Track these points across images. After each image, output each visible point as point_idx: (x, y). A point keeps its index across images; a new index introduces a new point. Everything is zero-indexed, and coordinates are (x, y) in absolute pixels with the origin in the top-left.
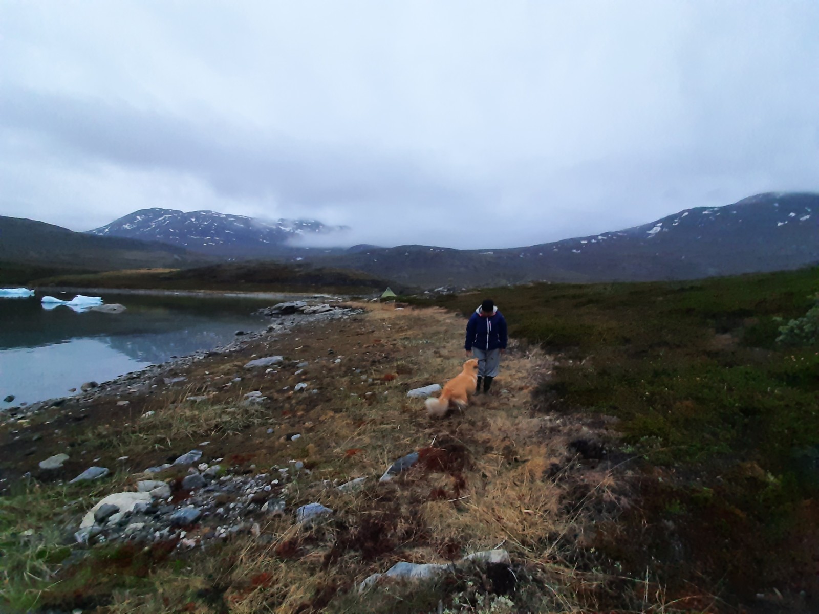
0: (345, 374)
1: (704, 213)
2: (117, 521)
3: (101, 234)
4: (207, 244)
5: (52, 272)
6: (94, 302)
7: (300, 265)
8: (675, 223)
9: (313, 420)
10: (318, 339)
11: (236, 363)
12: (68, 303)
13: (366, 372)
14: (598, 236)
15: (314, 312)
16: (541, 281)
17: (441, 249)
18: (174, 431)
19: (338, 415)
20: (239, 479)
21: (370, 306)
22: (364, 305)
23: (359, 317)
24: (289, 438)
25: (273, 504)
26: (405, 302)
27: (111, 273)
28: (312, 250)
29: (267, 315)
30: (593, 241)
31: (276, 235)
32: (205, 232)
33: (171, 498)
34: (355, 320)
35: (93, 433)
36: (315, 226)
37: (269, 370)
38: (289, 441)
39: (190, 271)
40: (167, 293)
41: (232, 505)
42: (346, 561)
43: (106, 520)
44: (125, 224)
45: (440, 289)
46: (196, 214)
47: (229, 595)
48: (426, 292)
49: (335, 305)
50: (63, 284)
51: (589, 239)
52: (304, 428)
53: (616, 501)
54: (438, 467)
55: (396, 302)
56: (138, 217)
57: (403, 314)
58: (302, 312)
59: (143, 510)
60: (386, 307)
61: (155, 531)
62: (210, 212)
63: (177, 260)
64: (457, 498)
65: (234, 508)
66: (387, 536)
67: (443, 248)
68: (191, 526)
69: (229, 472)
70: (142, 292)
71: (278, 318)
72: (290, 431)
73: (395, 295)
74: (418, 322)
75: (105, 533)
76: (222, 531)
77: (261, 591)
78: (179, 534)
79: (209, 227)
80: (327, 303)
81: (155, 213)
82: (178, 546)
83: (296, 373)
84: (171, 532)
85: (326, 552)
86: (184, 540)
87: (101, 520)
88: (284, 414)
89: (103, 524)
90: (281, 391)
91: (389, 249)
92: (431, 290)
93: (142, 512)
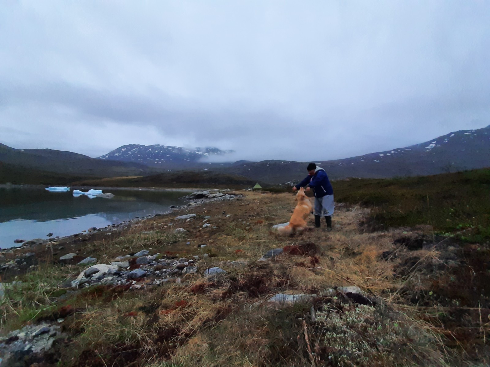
0: (233, 221)
1: (465, 134)
2: (97, 277)
3: (104, 159)
4: (157, 163)
5: (79, 179)
6: (99, 192)
7: (206, 173)
8: (445, 141)
9: (214, 239)
10: (216, 208)
11: (170, 218)
12: (86, 193)
13: (245, 220)
14: (391, 151)
15: (214, 197)
16: (354, 177)
17: (288, 162)
18: (134, 243)
19: (228, 237)
20: (169, 261)
21: (247, 193)
22: (243, 193)
23: (240, 198)
24: (199, 246)
25: (190, 268)
26: (267, 190)
27: (108, 179)
28: (213, 164)
29: (188, 199)
30: (388, 154)
31: (194, 156)
32: (156, 156)
33: (129, 268)
34: (238, 200)
35: (91, 245)
36: (215, 151)
37: (188, 220)
38: (199, 248)
39: (148, 177)
40: (136, 189)
41: (164, 270)
42: (237, 296)
43: (91, 276)
44: (116, 153)
45: (289, 182)
46: (152, 147)
47: (160, 311)
48: (280, 185)
49: (226, 193)
50: (84, 185)
51: (385, 153)
52: (209, 242)
53: (445, 264)
54: (298, 253)
55: (262, 190)
56: (123, 149)
57: (267, 196)
58: (207, 197)
59: (113, 272)
60: (256, 193)
61: (118, 281)
62: (159, 145)
63: (141, 172)
64: (314, 267)
65: (165, 272)
66: (265, 285)
67: (290, 161)
68: (139, 279)
69: (163, 257)
70: (123, 188)
71: (194, 200)
72: (200, 244)
73: (261, 187)
74: (276, 200)
75: (89, 282)
76: (158, 282)
77: (180, 310)
78: (132, 282)
79: (158, 153)
80: (221, 192)
81: (131, 147)
82: (131, 288)
83: (203, 221)
84: (127, 281)
85: (224, 291)
86: (135, 285)
87: (88, 276)
88: (197, 237)
89: (89, 278)
90: (195, 228)
91: (257, 163)
92: (283, 184)
93: (112, 273)
